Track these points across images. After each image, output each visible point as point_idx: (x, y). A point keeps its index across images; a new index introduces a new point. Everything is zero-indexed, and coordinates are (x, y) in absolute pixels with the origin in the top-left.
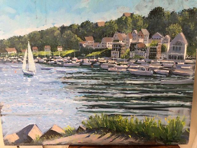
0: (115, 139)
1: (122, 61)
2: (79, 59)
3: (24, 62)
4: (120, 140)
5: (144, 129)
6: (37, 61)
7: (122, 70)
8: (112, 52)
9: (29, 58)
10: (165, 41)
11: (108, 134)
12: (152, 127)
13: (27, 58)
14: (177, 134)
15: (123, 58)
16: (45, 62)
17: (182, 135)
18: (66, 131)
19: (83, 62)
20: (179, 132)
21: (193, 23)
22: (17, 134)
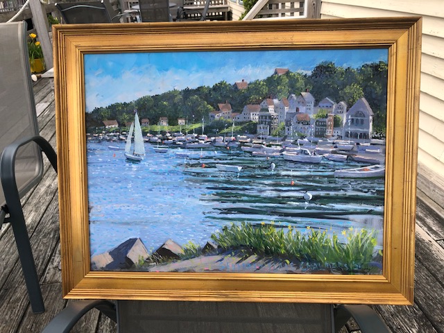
0: (264, 265)
1: (273, 141)
2: (209, 137)
3: (129, 140)
4: (272, 268)
5: (310, 249)
6: (147, 140)
7: (274, 154)
8: (258, 126)
9: (135, 135)
10: (339, 111)
11: (252, 256)
12: (323, 247)
13: (133, 135)
14: (365, 260)
15: (275, 135)
16: (160, 141)
17: (373, 262)
18: (186, 250)
19: (215, 140)
20: (368, 256)
21: (380, 84)
22: (111, 253)
